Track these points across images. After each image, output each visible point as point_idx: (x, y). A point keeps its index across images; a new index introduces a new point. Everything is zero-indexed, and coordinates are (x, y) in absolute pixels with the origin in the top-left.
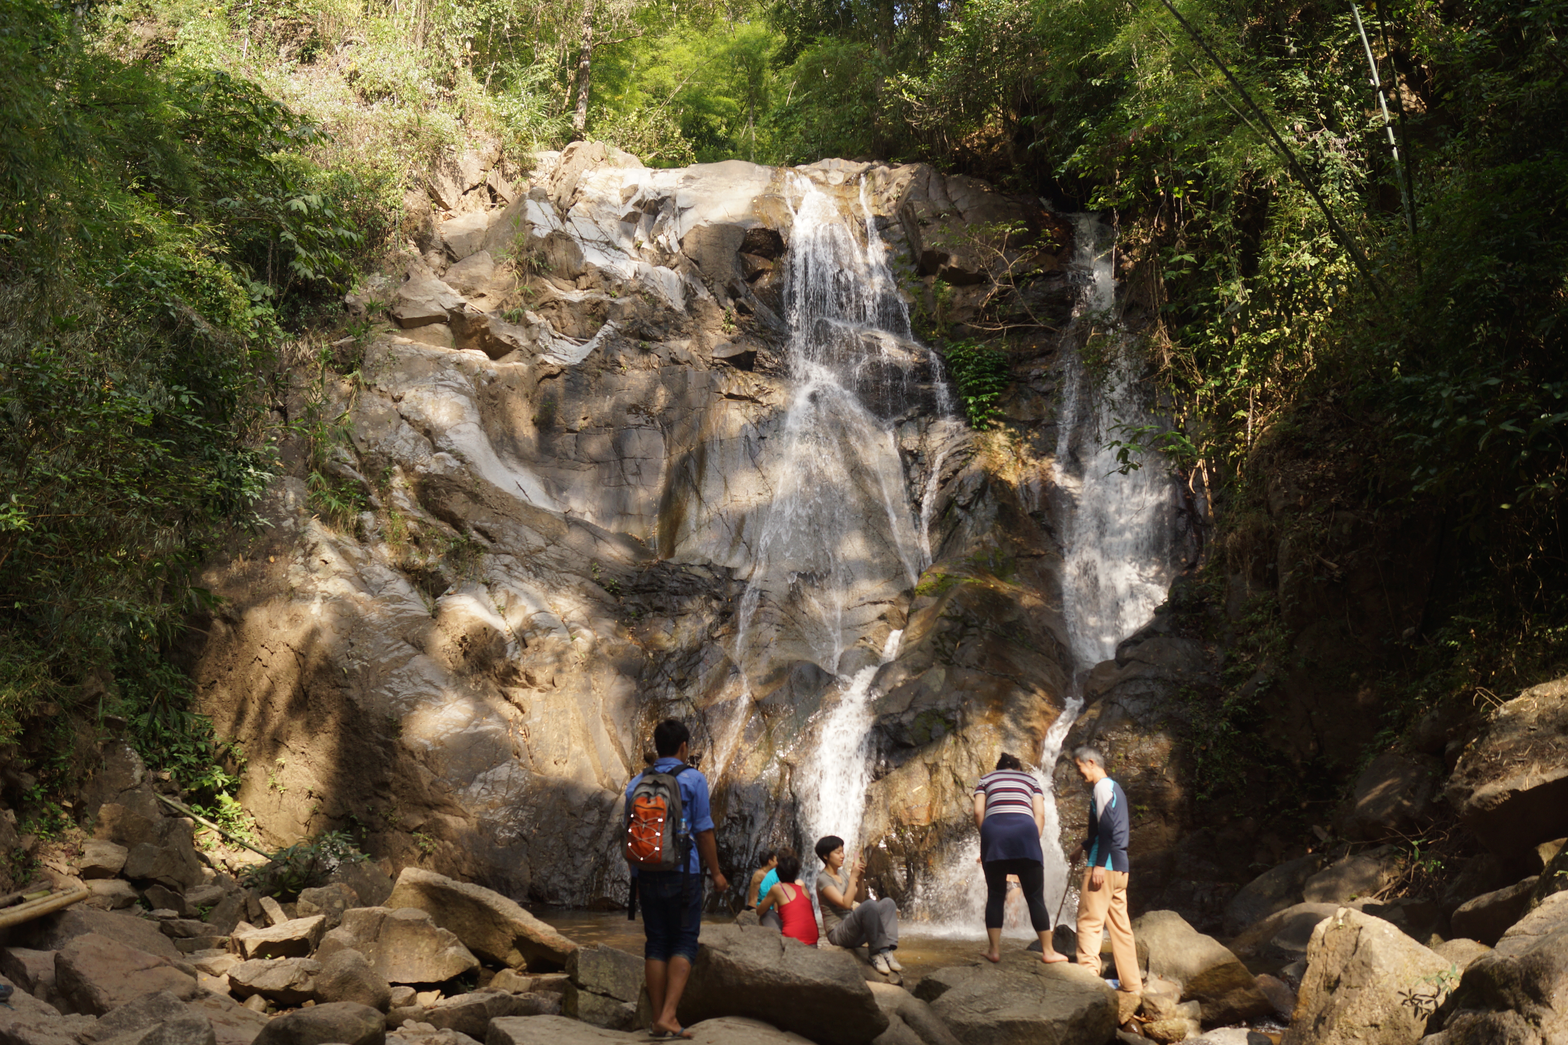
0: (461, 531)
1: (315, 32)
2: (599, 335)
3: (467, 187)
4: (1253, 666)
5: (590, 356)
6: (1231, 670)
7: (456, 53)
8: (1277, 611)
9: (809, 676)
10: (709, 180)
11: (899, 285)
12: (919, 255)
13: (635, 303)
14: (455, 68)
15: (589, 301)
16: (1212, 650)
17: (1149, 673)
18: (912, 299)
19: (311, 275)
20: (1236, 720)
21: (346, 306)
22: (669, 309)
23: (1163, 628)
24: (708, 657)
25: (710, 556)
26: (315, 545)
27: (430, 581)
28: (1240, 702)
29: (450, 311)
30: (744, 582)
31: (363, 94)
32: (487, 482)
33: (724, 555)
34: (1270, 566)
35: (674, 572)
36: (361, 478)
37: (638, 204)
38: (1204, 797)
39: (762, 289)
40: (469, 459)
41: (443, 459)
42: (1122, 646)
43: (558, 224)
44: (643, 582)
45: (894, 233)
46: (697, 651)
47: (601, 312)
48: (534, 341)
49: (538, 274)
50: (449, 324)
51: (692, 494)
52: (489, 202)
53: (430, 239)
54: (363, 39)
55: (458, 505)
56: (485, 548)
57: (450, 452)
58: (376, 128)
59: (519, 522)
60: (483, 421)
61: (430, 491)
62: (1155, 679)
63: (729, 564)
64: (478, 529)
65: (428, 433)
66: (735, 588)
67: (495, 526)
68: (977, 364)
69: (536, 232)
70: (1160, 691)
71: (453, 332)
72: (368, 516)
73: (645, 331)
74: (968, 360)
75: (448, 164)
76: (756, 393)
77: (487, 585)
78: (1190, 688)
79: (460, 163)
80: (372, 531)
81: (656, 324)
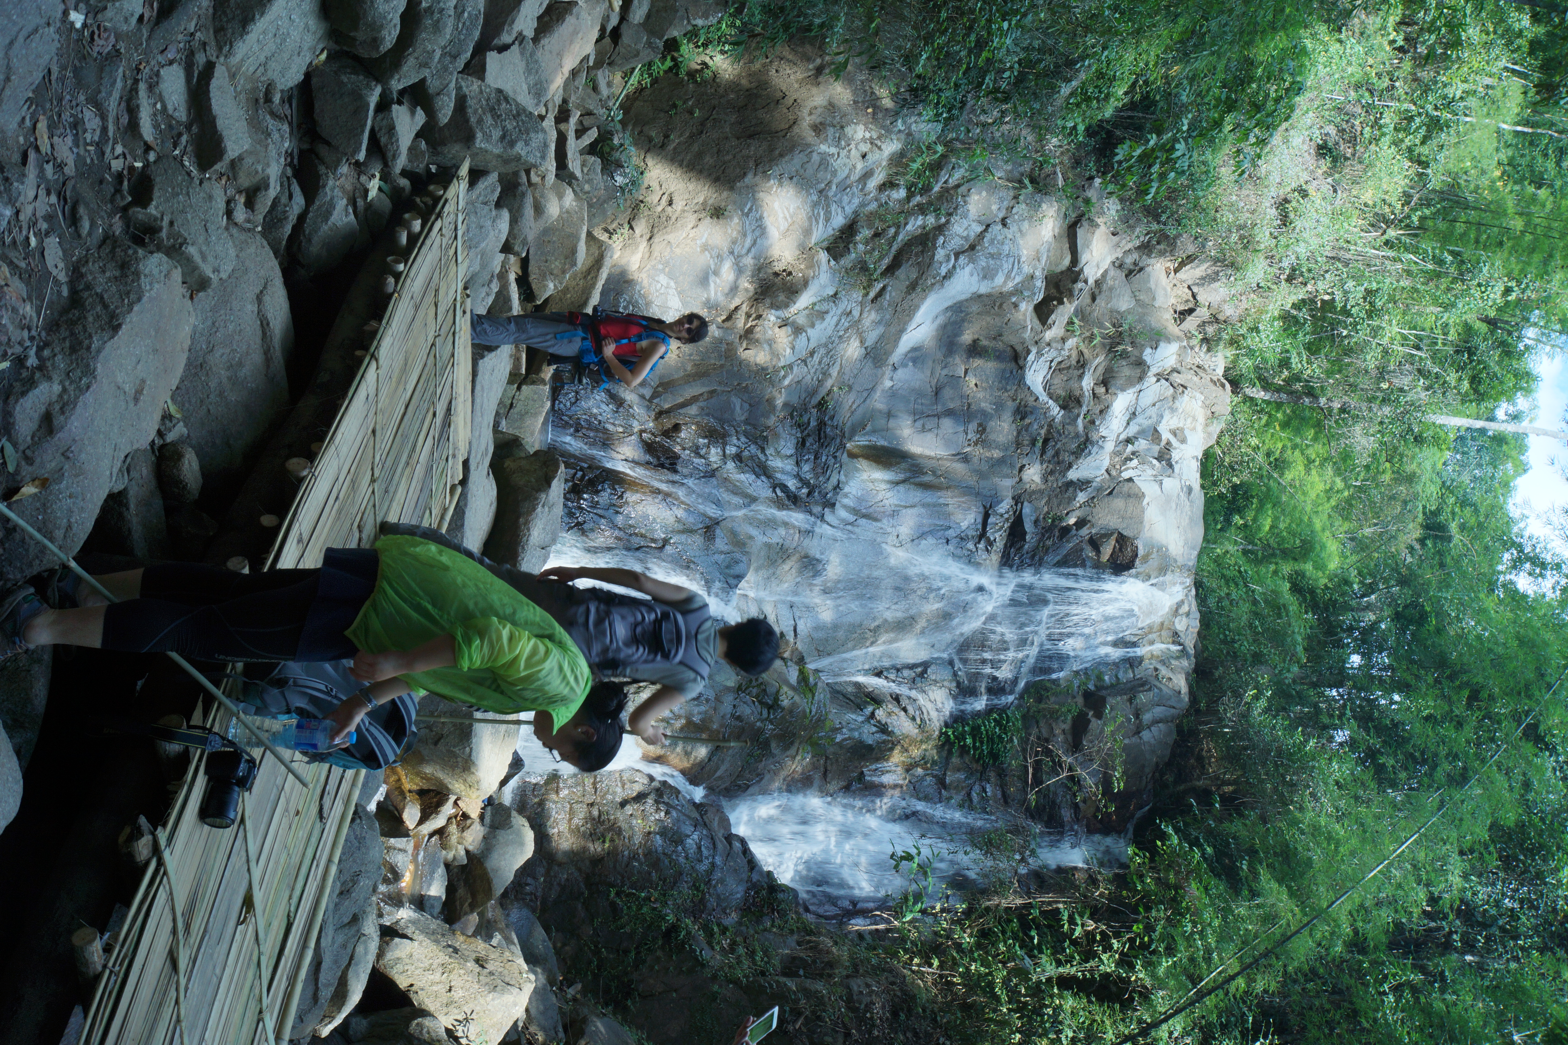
0: (884, 274)
1: (1347, 159)
2: (1051, 402)
3: (1195, 289)
4: (718, 948)
5: (1032, 393)
6: (716, 929)
7: (1321, 286)
8: (763, 973)
9: (737, 570)
10: (1187, 508)
11: (1077, 673)
12: (1103, 693)
13: (1077, 435)
14: (1305, 284)
15: (1082, 395)
16: (733, 915)
17: (718, 860)
19: (1117, 158)
20: (674, 929)
21: (1091, 178)
22: (1070, 466)
23: (755, 877)
24: (759, 483)
25: (847, 489)
26: (879, 148)
27: (842, 245)
28: (689, 933)
29: (1082, 270)
30: (822, 518)
31: (1286, 201)
32: (925, 298)
33: (846, 501)
34: (801, 972)
35: (835, 457)
36: (937, 189)
37: (1169, 443)
38: (612, 895)
39: (1082, 550)
40: (947, 283)
41: (948, 260)
42: (743, 841)
43: (1154, 370)
44: (828, 430)
45: (1126, 672)
46: (765, 474)
47: (1072, 405)
50: (1069, 269)
51: (901, 477)
52: (1180, 308)
53: (1149, 256)
54: (1338, 202)
55: (908, 273)
57: (954, 267)
58: (1253, 212)
59: (888, 325)
60: (980, 296)
61: (920, 248)
62: (713, 865)
63: (838, 505)
64: (884, 289)
65: (972, 247)
66: (817, 509)
67: (886, 304)
68: (1000, 737)
69: (1148, 351)
70: (703, 867)
71: (1062, 273)
72: (902, 193)
73: (1052, 443)
74: (1004, 729)
75: (1217, 273)
76: (988, 539)
77: (836, 294)
78: (703, 894)
79: (1217, 284)
80: (889, 197)
81: (1057, 454)
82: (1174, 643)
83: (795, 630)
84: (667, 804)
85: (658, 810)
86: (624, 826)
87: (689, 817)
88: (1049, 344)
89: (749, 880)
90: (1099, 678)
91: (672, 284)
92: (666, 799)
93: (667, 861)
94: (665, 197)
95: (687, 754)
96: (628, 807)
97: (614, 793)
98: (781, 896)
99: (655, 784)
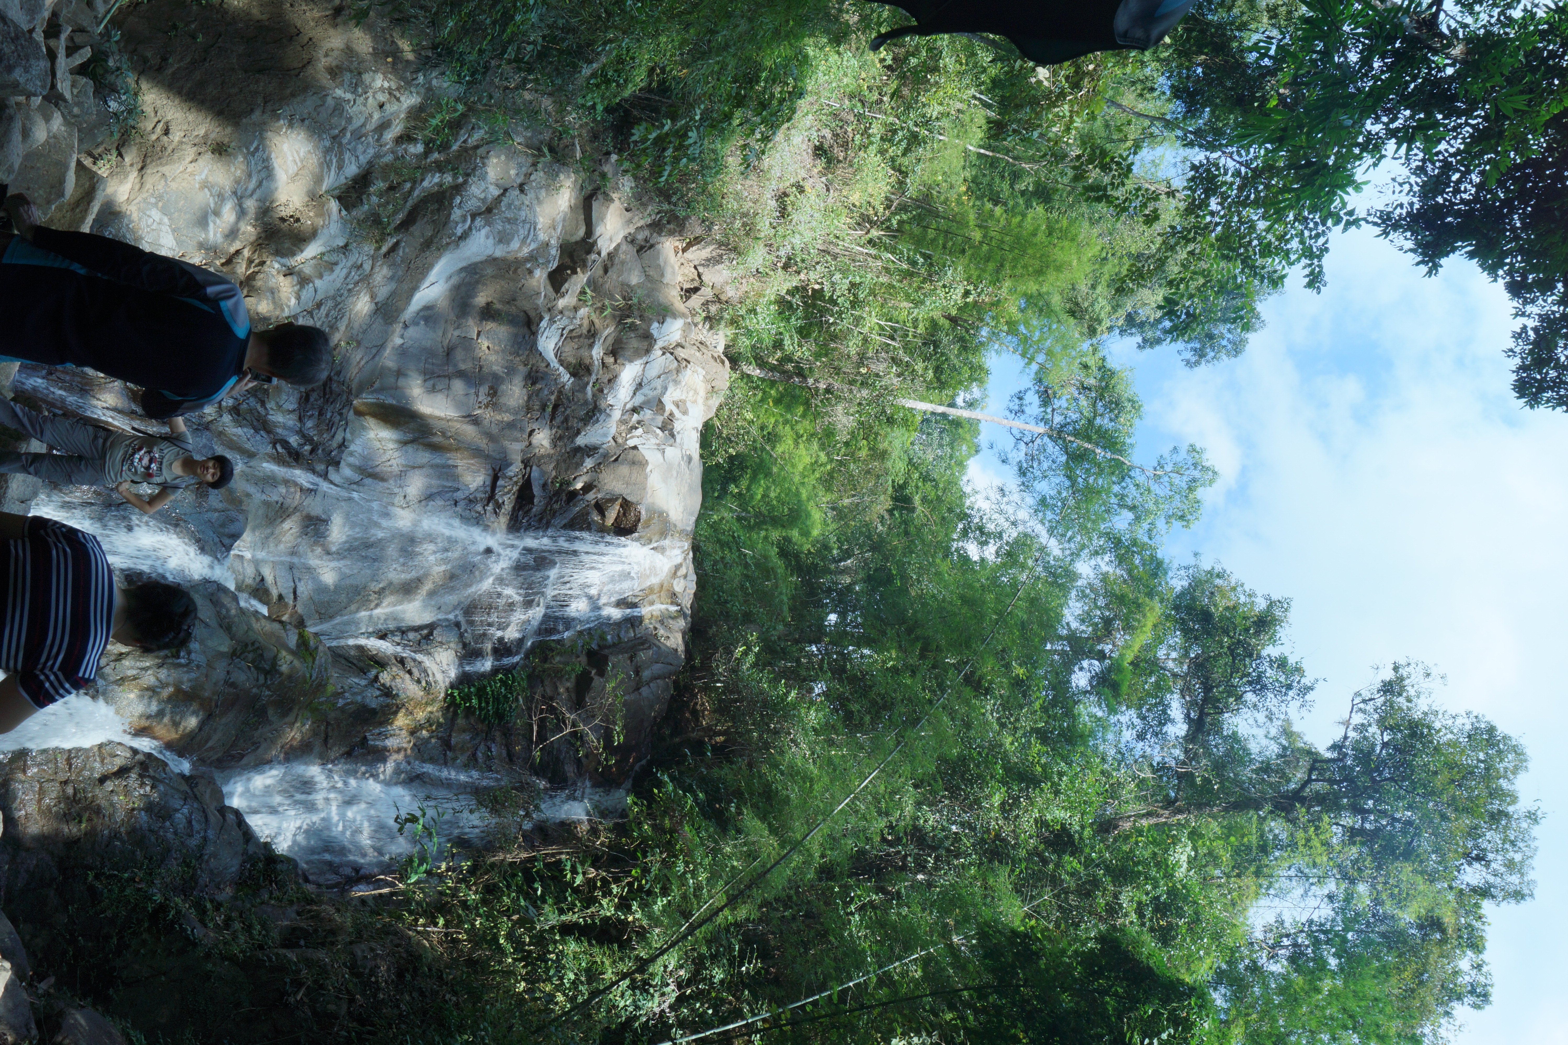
1: (839, 161)
3: (701, 269)
4: (211, 925)
5: (543, 359)
6: (209, 905)
7: (813, 276)
8: (261, 947)
9: (233, 528)
10: (687, 476)
11: (581, 633)
12: (606, 652)
13: (586, 402)
14: (799, 273)
15: (592, 364)
16: (228, 889)
17: (211, 834)
18: (568, 644)
19: (634, 138)
20: (162, 908)
21: (608, 153)
22: (578, 433)
23: (251, 849)
24: (258, 438)
25: (352, 447)
26: (398, 100)
27: (354, 195)
28: (179, 912)
29: (595, 242)
30: (325, 476)
31: (786, 194)
32: (439, 258)
33: (351, 460)
34: (302, 942)
35: (341, 414)
36: (455, 147)
37: (671, 414)
38: (90, 878)
39: (588, 514)
40: (462, 244)
41: (464, 221)
42: (237, 813)
43: (660, 344)
44: (334, 386)
45: (627, 632)
46: (265, 429)
47: (582, 373)
49: (619, 323)
50: (584, 240)
51: (410, 436)
52: (687, 286)
53: (660, 234)
54: (830, 200)
55: (421, 229)
56: (380, 248)
57: (470, 228)
58: (755, 202)
59: (400, 281)
60: (495, 259)
61: (436, 206)
62: (205, 839)
63: (343, 464)
64: (397, 244)
65: (489, 210)
66: (321, 467)
67: (398, 260)
68: (505, 697)
69: (655, 325)
70: (194, 842)
71: (576, 243)
72: (420, 148)
73: (561, 409)
74: (509, 689)
75: (721, 256)
76: (497, 502)
77: (346, 246)
78: (195, 870)
79: (720, 267)
80: (406, 150)
81: (566, 420)
82: (672, 603)
83: (295, 593)
84: (153, 778)
85: (142, 785)
86: (104, 803)
87: (178, 790)
88: (561, 312)
89: (245, 852)
90: (602, 638)
91: (166, 220)
92: (151, 772)
93: (153, 839)
94: (160, 125)
95: (176, 724)
96: (108, 783)
97: (92, 769)
98: (279, 867)
99: (139, 757)
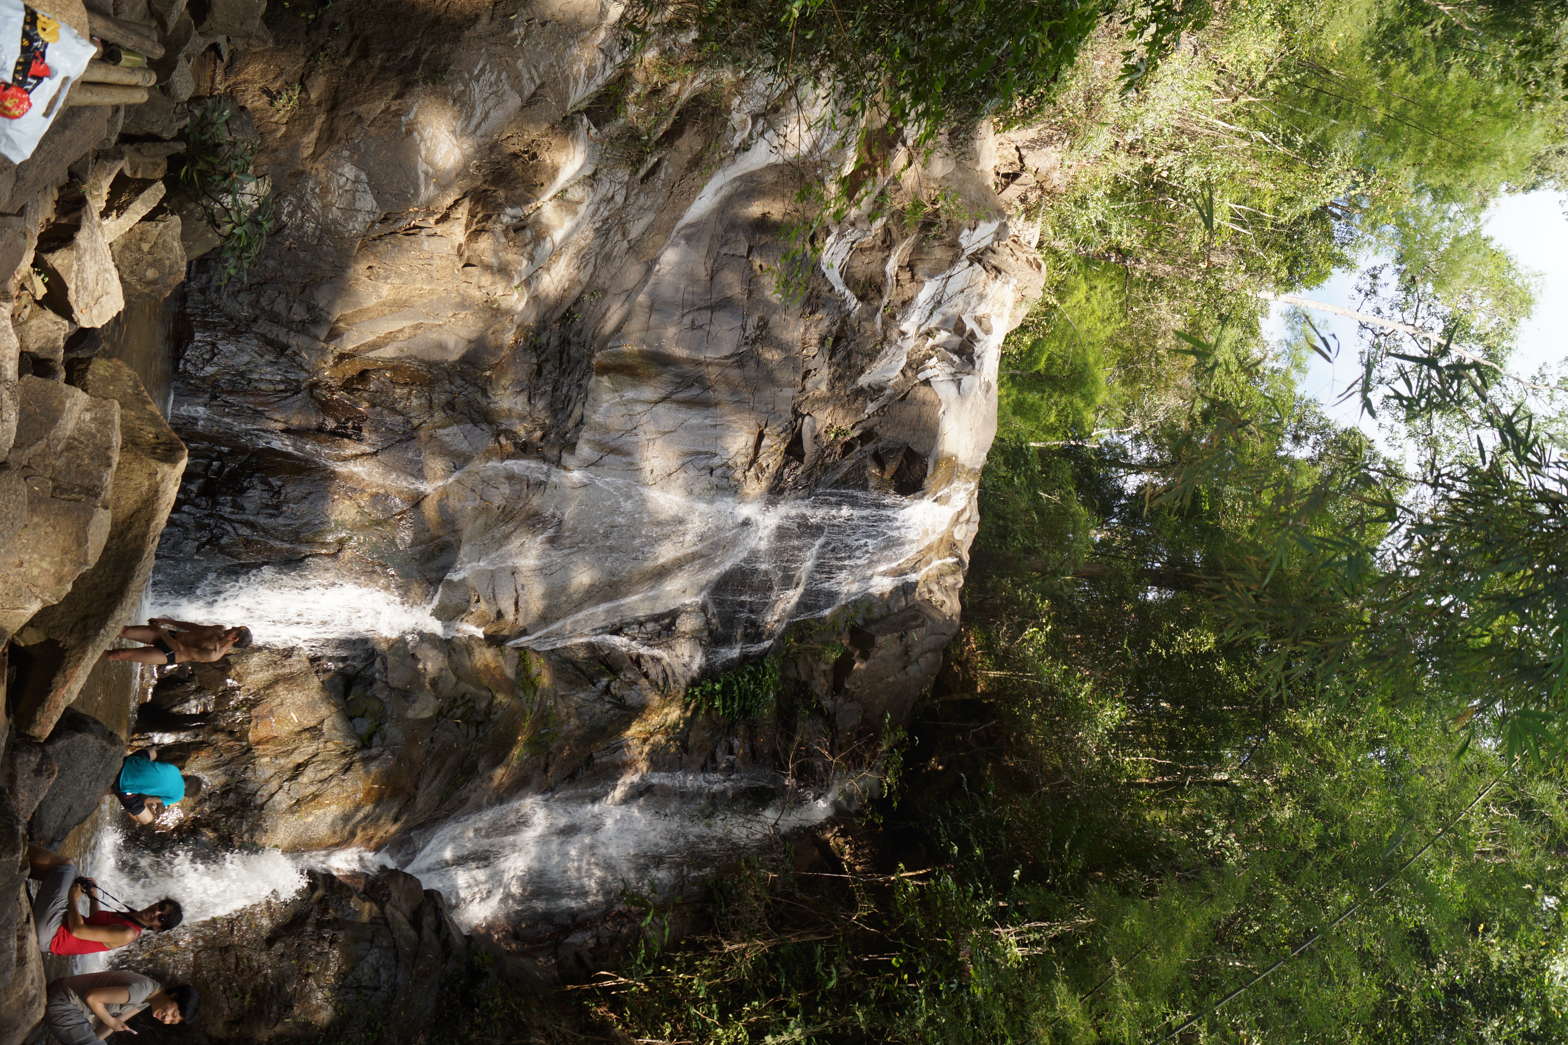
0: (659, 144)
2: (848, 292)
3: (1024, 152)
10: (983, 407)
12: (872, 629)
15: (885, 282)
18: (829, 621)
22: (862, 371)
24: (478, 431)
27: (606, 107)
32: (710, 177)
35: (580, 384)
43: (968, 252)
44: (573, 349)
47: (871, 294)
48: (853, 224)
49: (922, 231)
52: (1003, 171)
56: (637, 171)
61: (710, 110)
64: (658, 164)
66: (552, 454)
69: (966, 231)
73: (844, 343)
75: (1051, 137)
81: (848, 356)
91: (363, 176)
